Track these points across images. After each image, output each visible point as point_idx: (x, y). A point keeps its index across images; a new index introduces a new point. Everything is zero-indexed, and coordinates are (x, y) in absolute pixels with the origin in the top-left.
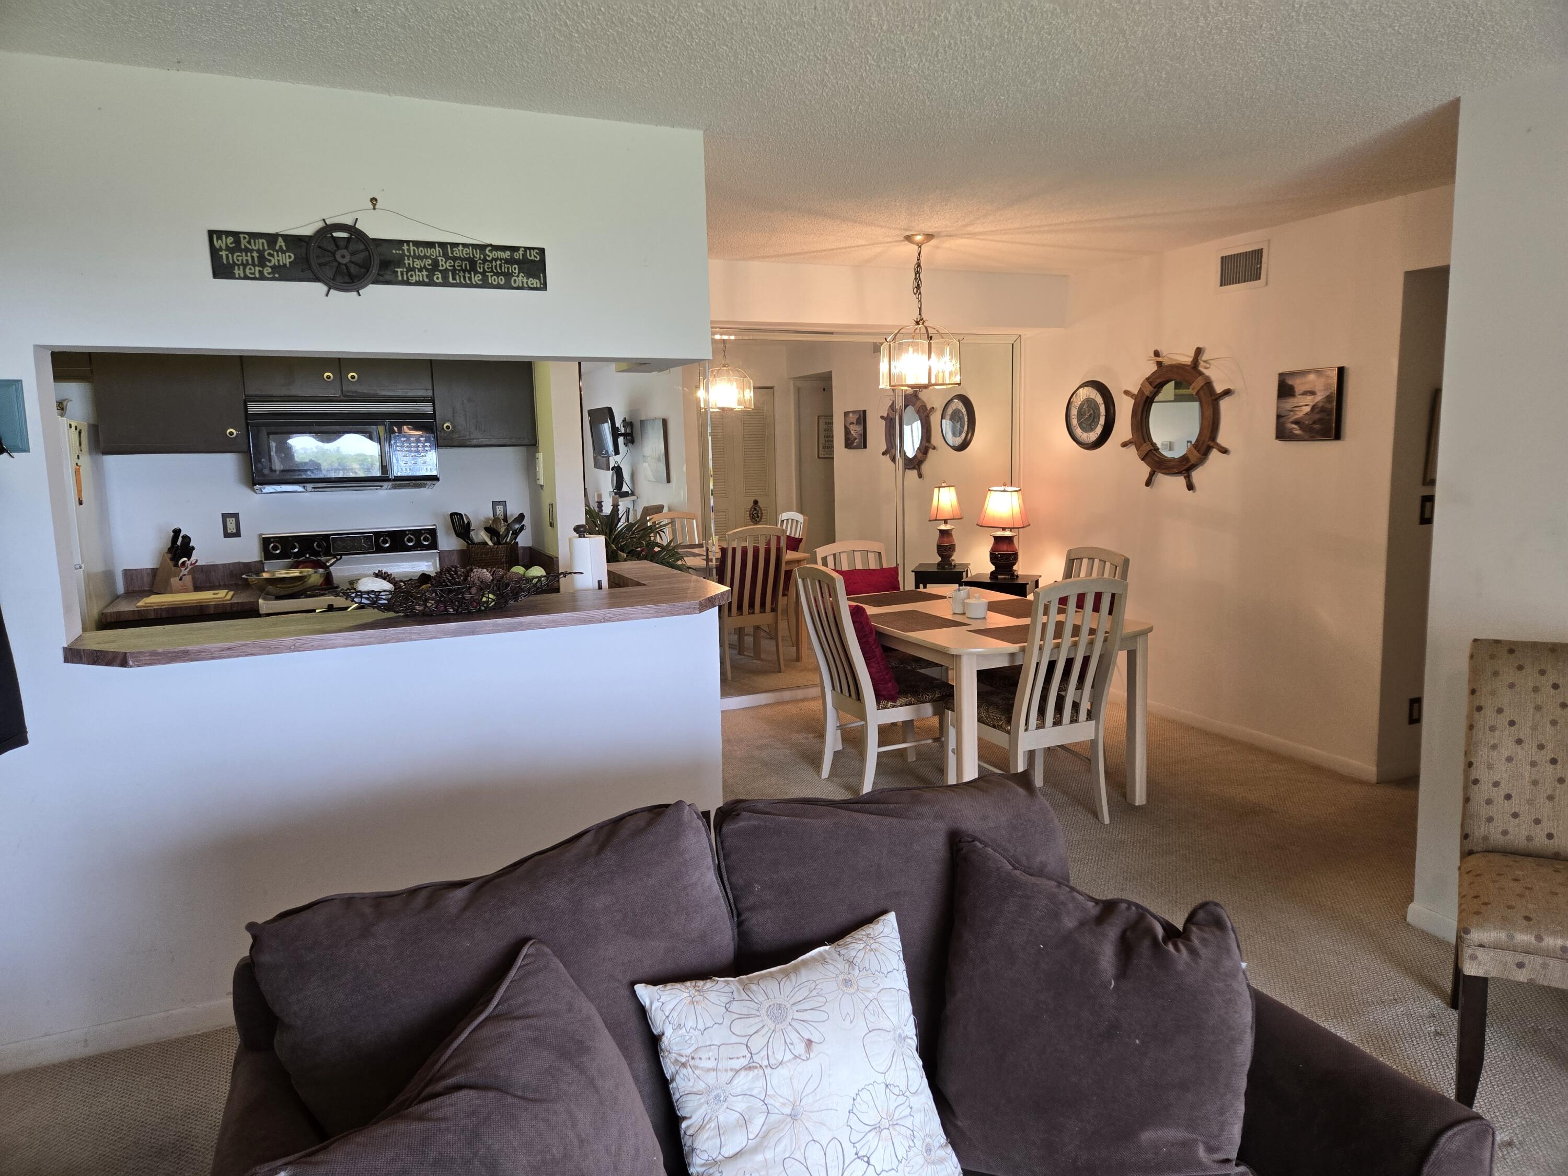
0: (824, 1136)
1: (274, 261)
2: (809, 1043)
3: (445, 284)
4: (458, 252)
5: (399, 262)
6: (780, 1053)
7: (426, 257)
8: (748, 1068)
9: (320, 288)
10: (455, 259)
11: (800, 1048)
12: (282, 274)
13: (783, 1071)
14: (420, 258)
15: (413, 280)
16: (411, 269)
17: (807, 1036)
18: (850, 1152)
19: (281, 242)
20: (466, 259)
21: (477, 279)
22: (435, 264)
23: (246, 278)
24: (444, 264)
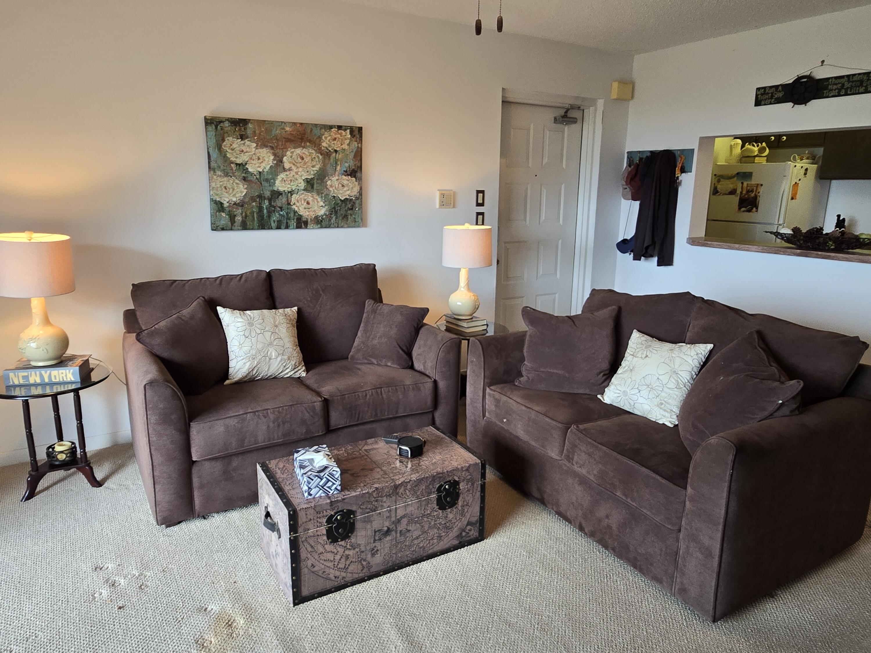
0: (634, 379)
1: (776, 96)
2: (647, 356)
3: (846, 94)
4: (855, 78)
5: (826, 88)
6: (639, 355)
7: (839, 83)
8: (632, 355)
9: (791, 104)
10: (853, 82)
11: (644, 356)
12: (779, 101)
13: (637, 359)
14: (836, 84)
15: (831, 95)
16: (831, 90)
17: (648, 354)
18: (637, 386)
19: (780, 88)
20: (858, 81)
21: (862, 89)
22: (843, 85)
23: (765, 105)
24: (847, 85)
